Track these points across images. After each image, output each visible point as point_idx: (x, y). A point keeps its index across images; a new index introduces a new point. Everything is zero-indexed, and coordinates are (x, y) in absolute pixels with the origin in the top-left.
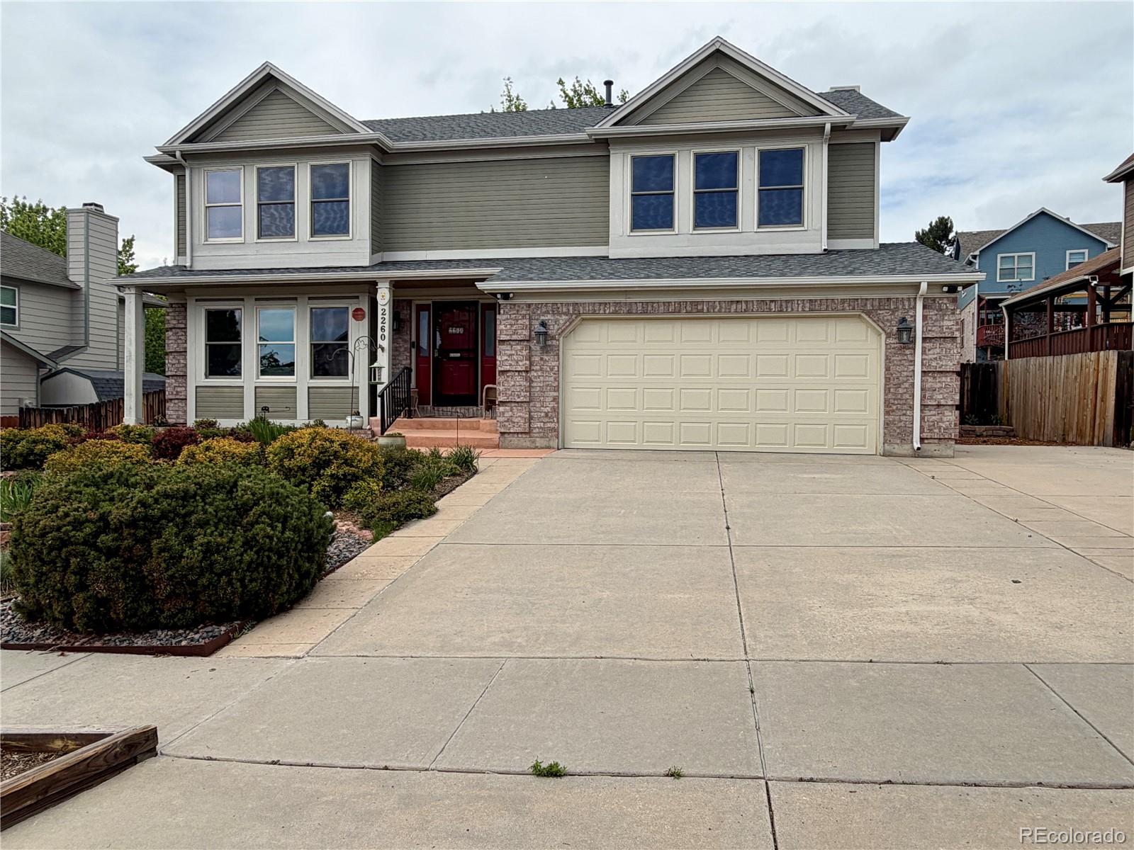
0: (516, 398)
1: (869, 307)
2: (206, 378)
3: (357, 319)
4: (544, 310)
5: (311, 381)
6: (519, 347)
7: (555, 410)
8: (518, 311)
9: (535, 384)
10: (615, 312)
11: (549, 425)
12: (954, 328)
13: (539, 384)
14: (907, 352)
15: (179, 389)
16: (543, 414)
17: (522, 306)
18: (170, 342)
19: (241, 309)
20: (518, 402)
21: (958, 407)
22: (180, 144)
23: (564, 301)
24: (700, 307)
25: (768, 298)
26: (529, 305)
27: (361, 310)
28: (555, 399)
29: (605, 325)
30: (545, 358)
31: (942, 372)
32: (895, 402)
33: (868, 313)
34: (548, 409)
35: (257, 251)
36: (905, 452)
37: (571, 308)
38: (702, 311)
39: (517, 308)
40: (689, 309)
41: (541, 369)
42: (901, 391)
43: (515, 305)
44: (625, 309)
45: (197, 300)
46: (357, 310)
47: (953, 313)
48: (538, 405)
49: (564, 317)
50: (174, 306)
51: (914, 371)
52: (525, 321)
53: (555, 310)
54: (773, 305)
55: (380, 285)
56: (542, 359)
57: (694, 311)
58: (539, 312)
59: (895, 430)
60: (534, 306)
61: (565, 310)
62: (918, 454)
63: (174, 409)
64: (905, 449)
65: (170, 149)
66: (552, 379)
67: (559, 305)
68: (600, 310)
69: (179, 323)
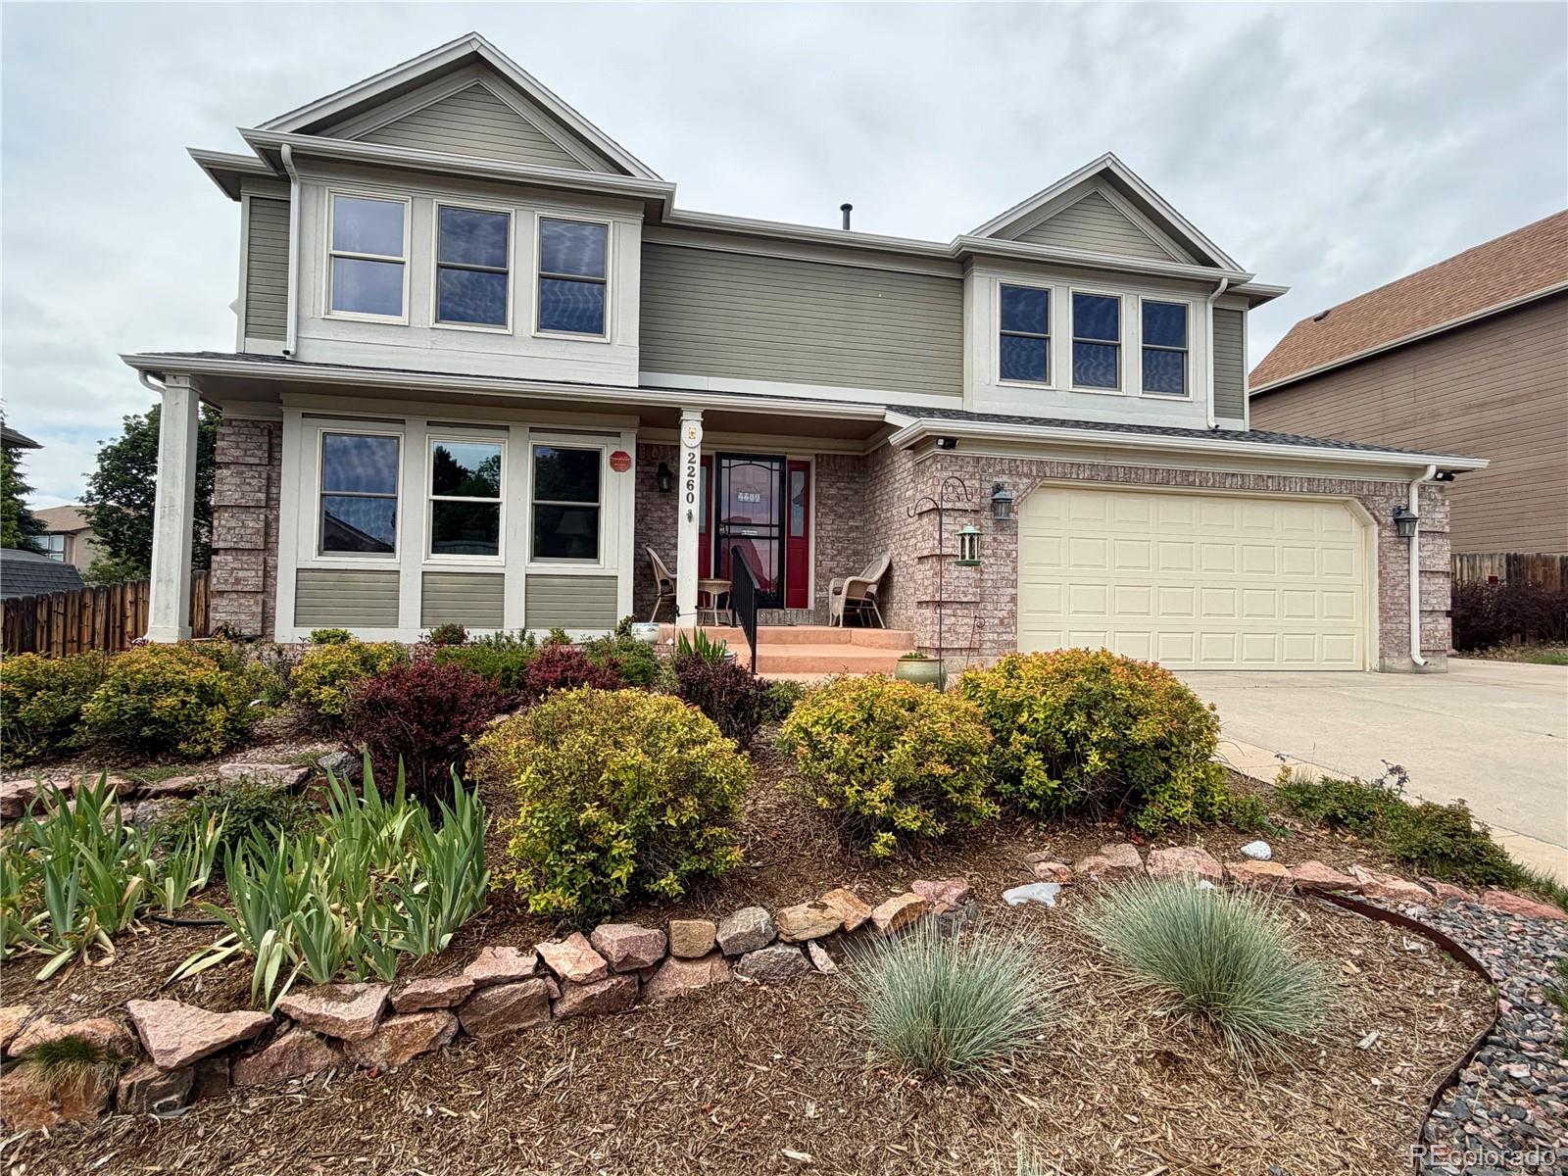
0: (962, 596)
1: (1365, 492)
2: (320, 554)
3: (616, 469)
4: (998, 468)
5: (533, 565)
6: (965, 521)
7: (1013, 614)
8: (961, 467)
9: (986, 576)
10: (1091, 479)
11: (1005, 637)
12: (1445, 521)
13: (991, 577)
14: (1402, 547)
15: (241, 574)
16: (997, 621)
17: (967, 459)
18: (226, 488)
19: (398, 438)
20: (961, 603)
21: (1448, 614)
22: (293, 132)
23: (1027, 456)
24: (1191, 479)
25: (1265, 473)
26: (978, 459)
27: (623, 454)
28: (1013, 599)
29: (1065, 495)
30: (1000, 538)
31: (1432, 572)
32: (1391, 609)
33: (1363, 500)
34: (1004, 613)
35: (433, 342)
36: (1404, 668)
37: (1034, 468)
38: (1193, 484)
39: (959, 462)
40: (1179, 480)
41: (994, 554)
42: (1397, 594)
43: (957, 457)
44: (1103, 475)
45: (304, 415)
46: (616, 454)
47: (1443, 505)
48: (990, 607)
49: (1025, 480)
50: (234, 423)
51: (1409, 571)
52: (974, 482)
53: (1013, 470)
54: (1270, 481)
55: (685, 416)
56: (995, 540)
57: (1185, 483)
58: (991, 470)
59: (1393, 641)
60: (984, 461)
61: (1026, 470)
62: (1417, 670)
63: (228, 609)
64: (1404, 663)
65: (272, 138)
66: (1009, 569)
67: (1018, 463)
68: (1071, 473)
69: (245, 455)
